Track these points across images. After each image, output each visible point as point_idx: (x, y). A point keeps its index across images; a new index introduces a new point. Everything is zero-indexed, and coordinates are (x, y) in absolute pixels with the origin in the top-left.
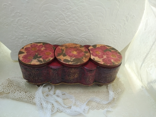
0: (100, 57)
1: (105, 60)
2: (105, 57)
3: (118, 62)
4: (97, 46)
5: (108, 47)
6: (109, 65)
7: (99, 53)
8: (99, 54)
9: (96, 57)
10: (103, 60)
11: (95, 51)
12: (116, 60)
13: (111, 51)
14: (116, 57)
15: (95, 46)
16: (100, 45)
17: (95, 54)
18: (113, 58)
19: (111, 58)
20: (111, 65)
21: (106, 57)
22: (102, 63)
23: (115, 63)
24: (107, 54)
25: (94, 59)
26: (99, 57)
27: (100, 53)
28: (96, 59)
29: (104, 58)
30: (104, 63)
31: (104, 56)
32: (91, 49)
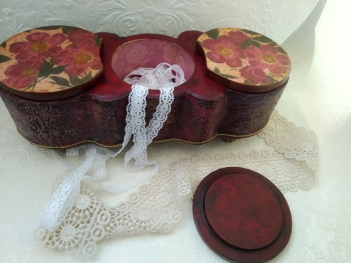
0: (234, 63)
1: (247, 71)
2: (245, 62)
3: (282, 76)
4: (221, 34)
5: (249, 35)
6: (259, 84)
7: (229, 52)
8: (228, 55)
9: (221, 65)
10: (243, 72)
11: (216, 46)
12: (276, 71)
13: (258, 45)
14: (273, 61)
15: (213, 33)
16: (229, 31)
17: (217, 57)
18: (267, 66)
19: (263, 64)
20: (266, 84)
21: (250, 62)
22: (241, 80)
23: (275, 78)
24: (250, 56)
25: (217, 69)
26: (229, 65)
27: (230, 54)
28: (224, 70)
29: (244, 65)
30: (246, 81)
31: (242, 60)
32: (206, 42)
